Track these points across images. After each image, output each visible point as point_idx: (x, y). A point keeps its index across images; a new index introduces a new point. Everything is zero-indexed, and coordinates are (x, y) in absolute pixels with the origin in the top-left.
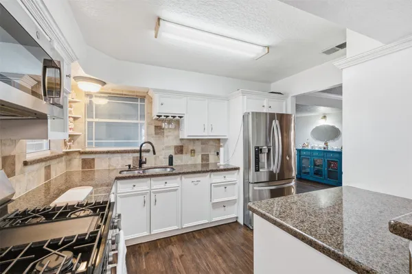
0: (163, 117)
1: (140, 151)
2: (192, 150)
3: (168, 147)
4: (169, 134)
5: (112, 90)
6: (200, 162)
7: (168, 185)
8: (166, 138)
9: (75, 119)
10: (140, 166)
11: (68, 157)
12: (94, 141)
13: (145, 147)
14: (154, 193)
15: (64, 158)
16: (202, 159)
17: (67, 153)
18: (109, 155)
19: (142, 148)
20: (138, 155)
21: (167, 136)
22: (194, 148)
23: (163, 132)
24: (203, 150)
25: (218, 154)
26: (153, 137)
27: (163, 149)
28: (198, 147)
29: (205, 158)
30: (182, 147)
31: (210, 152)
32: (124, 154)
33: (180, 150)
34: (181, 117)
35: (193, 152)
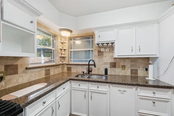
0: (100, 44)
1: (89, 65)
2: (122, 66)
3: (105, 63)
4: (106, 55)
5: (78, 35)
6: (130, 75)
7: (99, 89)
8: (104, 58)
9: (65, 50)
10: (89, 73)
11: (63, 66)
12: (72, 59)
13: (91, 63)
14: (91, 92)
15: (60, 66)
16: (132, 73)
17: (63, 64)
18: (77, 66)
19: (90, 63)
20: (88, 67)
21: (105, 57)
22: (125, 64)
23: (103, 54)
24: (131, 66)
25: (147, 70)
26: (97, 57)
27: (103, 64)
28: (128, 64)
29: (134, 72)
30: (115, 63)
31: (139, 68)
32: (83, 66)
33: (114, 65)
34: (112, 43)
35: (124, 67)
